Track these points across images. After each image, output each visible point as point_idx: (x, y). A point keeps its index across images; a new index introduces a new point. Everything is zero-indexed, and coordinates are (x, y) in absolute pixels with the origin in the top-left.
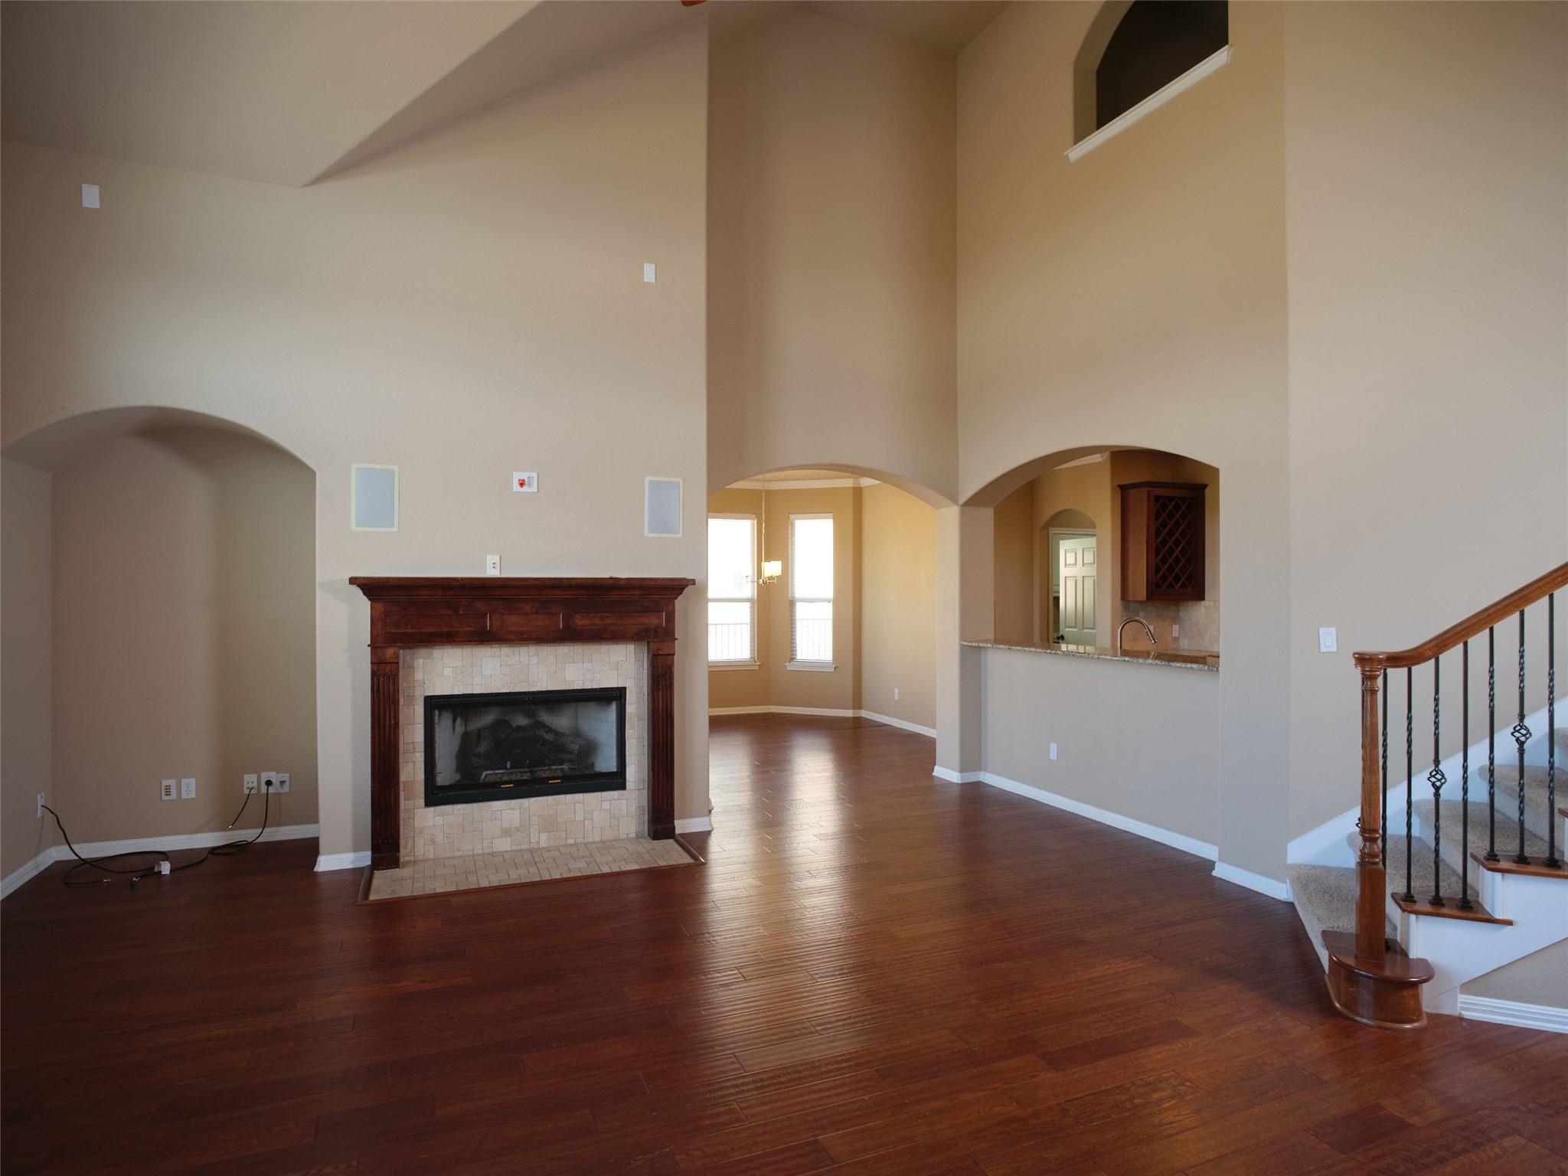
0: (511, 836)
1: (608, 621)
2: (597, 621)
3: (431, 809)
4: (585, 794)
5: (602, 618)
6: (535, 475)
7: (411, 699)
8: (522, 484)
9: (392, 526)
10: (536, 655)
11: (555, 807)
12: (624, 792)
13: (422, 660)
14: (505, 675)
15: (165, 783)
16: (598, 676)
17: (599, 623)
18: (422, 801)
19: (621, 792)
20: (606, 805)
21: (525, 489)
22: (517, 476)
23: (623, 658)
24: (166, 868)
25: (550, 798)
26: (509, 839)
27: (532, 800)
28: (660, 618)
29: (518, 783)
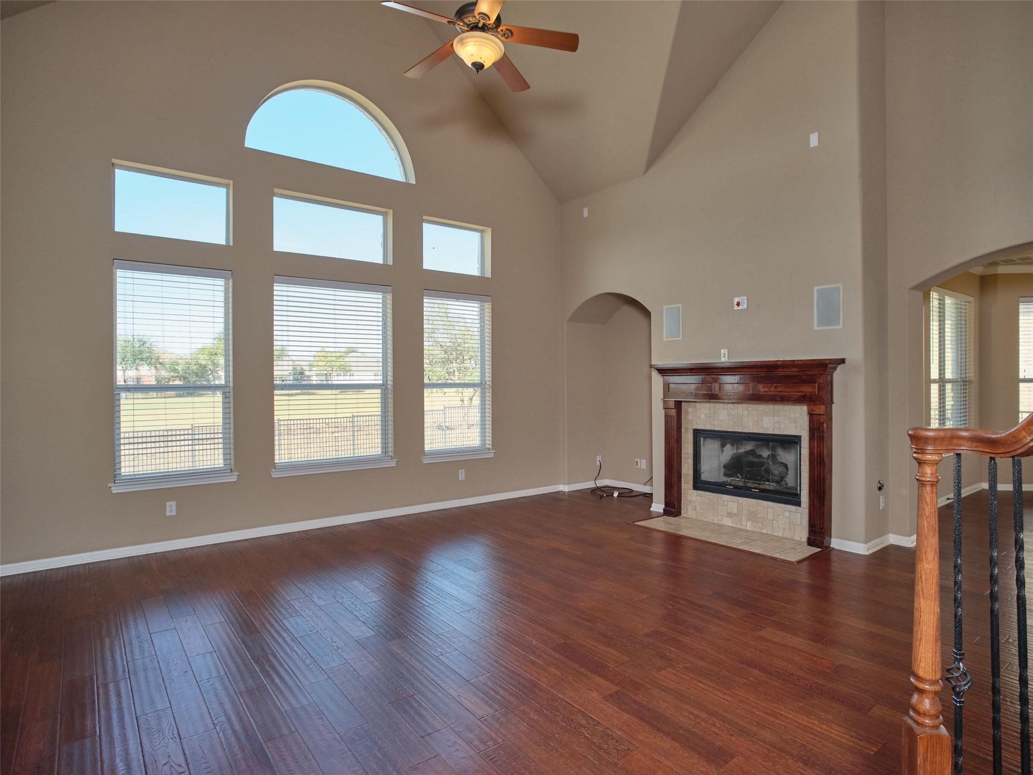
0: (732, 518)
1: (779, 389)
2: (772, 389)
3: (695, 491)
4: (775, 504)
5: (776, 387)
6: (745, 298)
7: (687, 429)
8: (738, 304)
9: (680, 337)
10: (746, 409)
11: (756, 507)
12: (800, 508)
13: (691, 409)
14: (730, 420)
15: (636, 460)
16: (783, 426)
17: (774, 390)
18: (691, 486)
19: (797, 507)
20: (787, 514)
21: (740, 307)
22: (736, 300)
23: (799, 415)
24: (616, 494)
25: (754, 500)
26: (731, 519)
27: (744, 499)
28: (814, 387)
29: (736, 487)
